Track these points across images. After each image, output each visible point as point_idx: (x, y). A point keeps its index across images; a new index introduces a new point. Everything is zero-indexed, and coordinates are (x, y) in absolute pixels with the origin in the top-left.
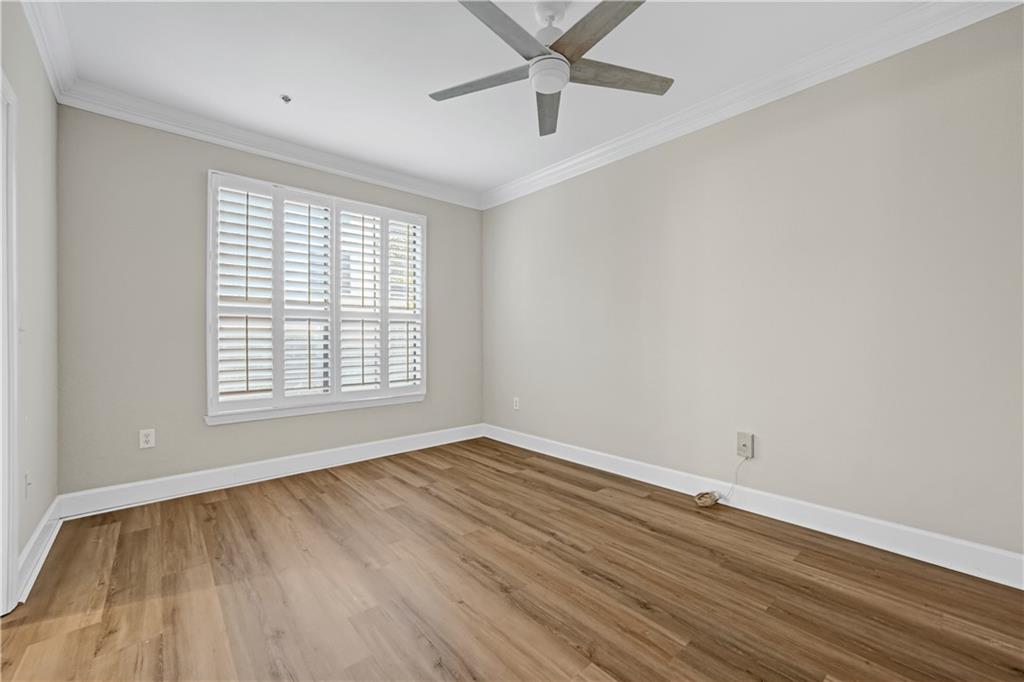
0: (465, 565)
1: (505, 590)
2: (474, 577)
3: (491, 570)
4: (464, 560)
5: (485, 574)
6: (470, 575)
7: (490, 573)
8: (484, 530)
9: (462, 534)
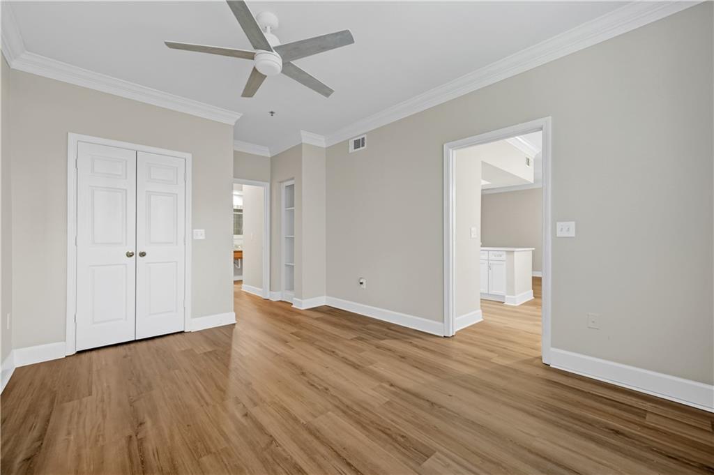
0: (326, 386)
1: (303, 374)
2: (320, 379)
3: (309, 383)
4: (327, 389)
5: (313, 381)
6: (322, 380)
7: (310, 381)
8: (310, 419)
9: (330, 413)
